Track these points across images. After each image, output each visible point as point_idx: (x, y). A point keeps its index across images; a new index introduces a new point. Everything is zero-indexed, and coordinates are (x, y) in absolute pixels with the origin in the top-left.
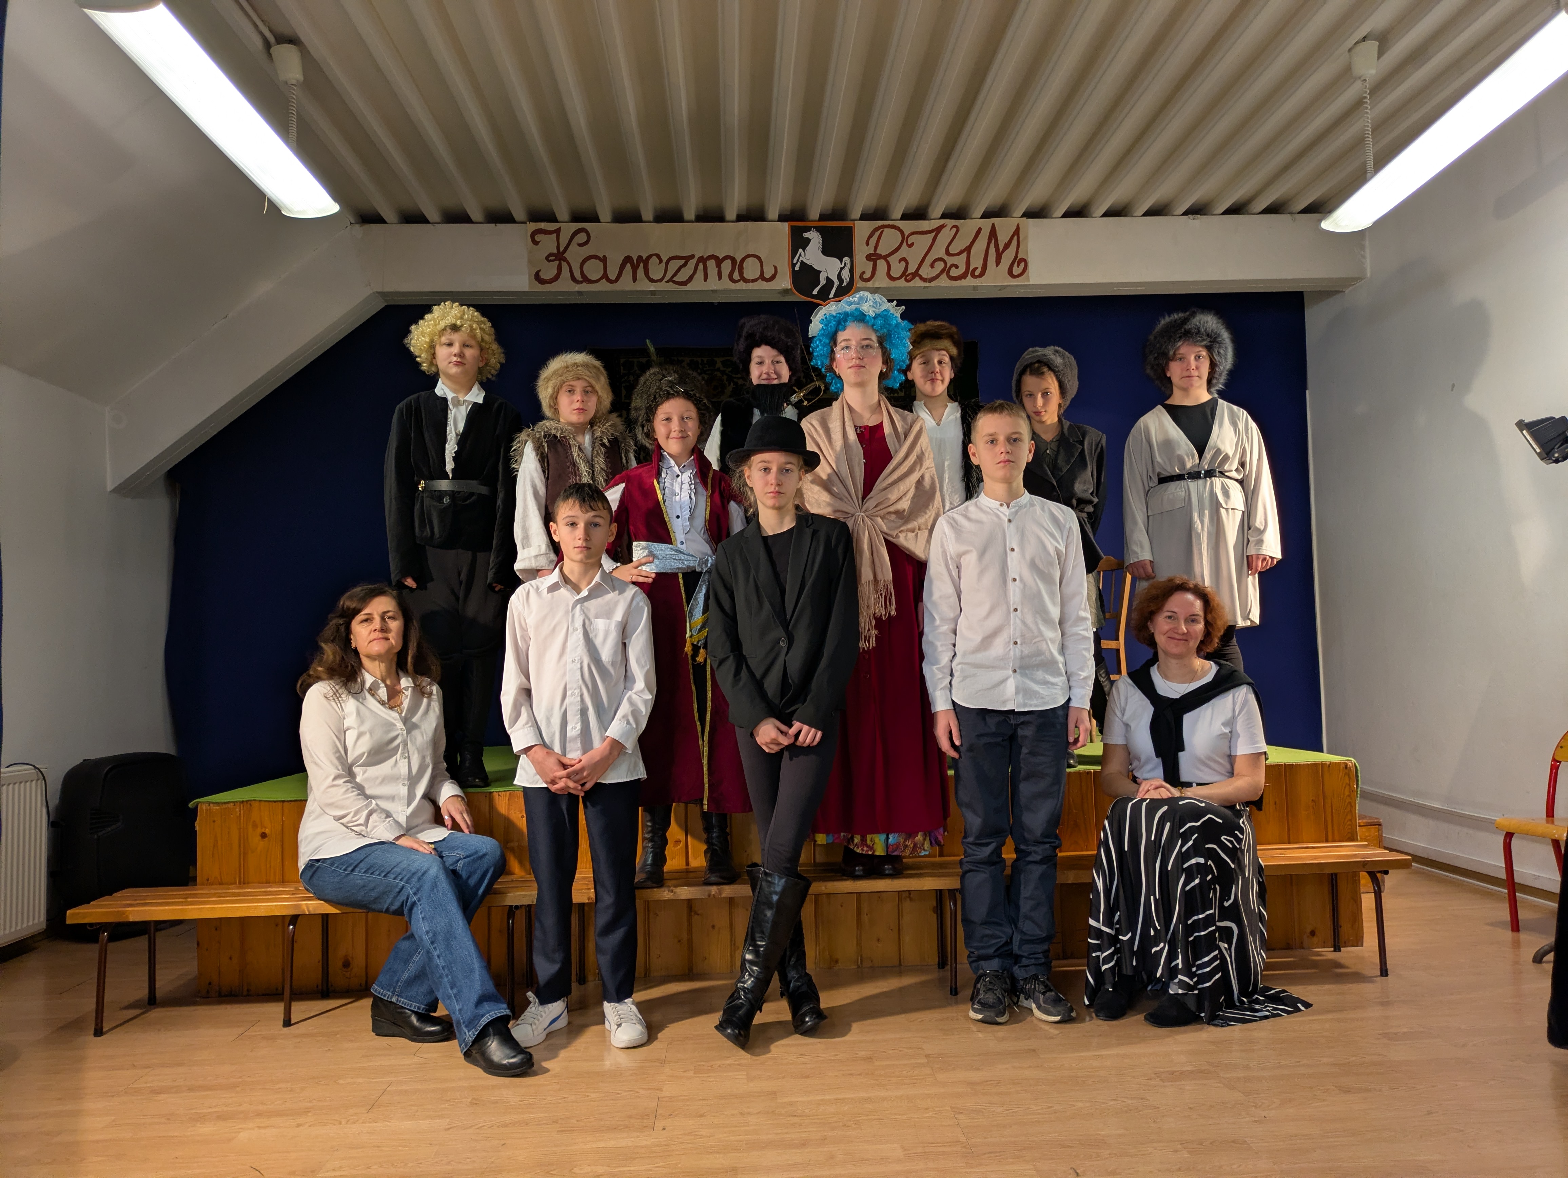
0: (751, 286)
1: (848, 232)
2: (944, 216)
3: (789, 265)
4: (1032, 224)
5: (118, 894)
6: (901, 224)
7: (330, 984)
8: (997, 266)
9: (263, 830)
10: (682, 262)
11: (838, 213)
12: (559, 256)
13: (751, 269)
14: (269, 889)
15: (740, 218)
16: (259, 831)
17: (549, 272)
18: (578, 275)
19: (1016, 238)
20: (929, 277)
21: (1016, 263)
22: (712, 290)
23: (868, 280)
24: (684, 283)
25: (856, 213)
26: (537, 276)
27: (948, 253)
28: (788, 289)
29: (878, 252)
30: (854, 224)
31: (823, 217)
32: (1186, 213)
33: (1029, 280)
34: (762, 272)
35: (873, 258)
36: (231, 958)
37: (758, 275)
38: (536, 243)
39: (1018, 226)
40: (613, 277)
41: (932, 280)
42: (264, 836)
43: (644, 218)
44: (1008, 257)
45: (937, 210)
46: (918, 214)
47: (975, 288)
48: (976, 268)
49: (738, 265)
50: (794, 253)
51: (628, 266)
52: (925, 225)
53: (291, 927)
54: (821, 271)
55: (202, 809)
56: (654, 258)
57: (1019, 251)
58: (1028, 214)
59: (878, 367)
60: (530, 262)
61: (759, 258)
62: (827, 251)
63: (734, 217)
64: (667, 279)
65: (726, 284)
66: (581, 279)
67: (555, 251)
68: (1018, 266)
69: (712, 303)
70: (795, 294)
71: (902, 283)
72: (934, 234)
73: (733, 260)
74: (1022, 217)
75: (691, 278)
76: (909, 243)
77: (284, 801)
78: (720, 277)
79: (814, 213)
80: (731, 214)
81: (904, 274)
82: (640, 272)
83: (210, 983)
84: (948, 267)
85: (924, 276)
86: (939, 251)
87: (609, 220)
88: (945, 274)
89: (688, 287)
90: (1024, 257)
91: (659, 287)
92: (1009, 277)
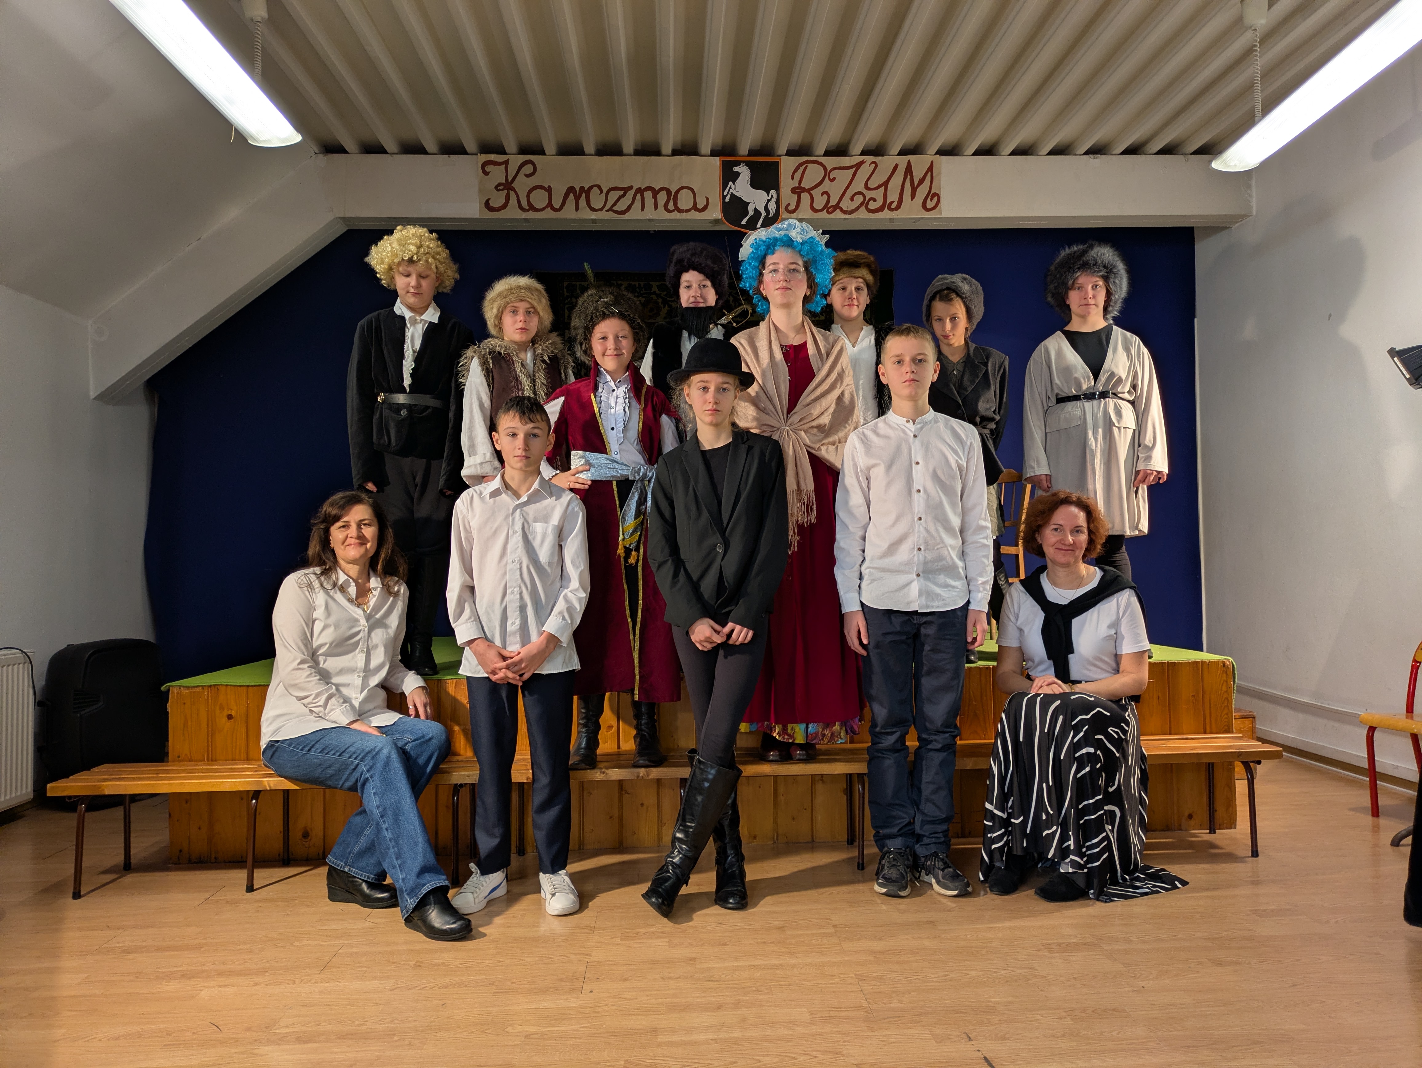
0: (684, 216)
1: (775, 167)
2: (864, 153)
3: (720, 196)
4: (945, 163)
5: (96, 769)
6: (824, 160)
7: (290, 854)
8: (912, 199)
9: (229, 712)
10: (622, 193)
11: (765, 149)
12: (507, 186)
13: (685, 200)
14: (234, 766)
15: (675, 153)
16: (226, 712)
17: (498, 200)
18: (524, 204)
19: (929, 174)
20: (850, 209)
21: (930, 198)
22: (648, 219)
23: (793, 212)
24: (623, 213)
25: (782, 149)
26: (487, 205)
27: (867, 187)
28: (719, 219)
29: (803, 185)
30: (780, 159)
31: (752, 153)
32: (1087, 153)
33: (941, 214)
34: (695, 203)
35: (797, 191)
36: (200, 828)
37: (691, 205)
38: (486, 173)
39: (932, 163)
40: (557, 205)
41: (851, 212)
42: (230, 717)
43: (587, 150)
44: (922, 191)
45: (857, 148)
46: (840, 150)
47: (891, 220)
48: (893, 202)
49: (673, 196)
50: (724, 186)
51: (571, 196)
52: (845, 161)
53: (254, 801)
54: (749, 203)
55: (173, 692)
56: (595, 189)
57: (933, 186)
58: (943, 152)
59: (802, 290)
60: (480, 190)
61: (692, 190)
62: (756, 184)
63: (670, 152)
64: (607, 208)
65: (662, 214)
66: (527, 208)
67: (504, 181)
68: (931, 200)
69: (649, 231)
70: (725, 224)
71: (824, 215)
72: (854, 169)
73: (668, 192)
74: (935, 154)
75: (629, 208)
76: (831, 177)
77: (248, 686)
78: (656, 207)
79: (743, 149)
80: (667, 148)
81: (826, 206)
82: (583, 201)
83: (181, 851)
84: (867, 200)
85: (844, 209)
86: (858, 185)
87: (554, 153)
88: (864, 207)
89: (626, 216)
90: (938, 192)
91: (600, 215)
92: (923, 211)
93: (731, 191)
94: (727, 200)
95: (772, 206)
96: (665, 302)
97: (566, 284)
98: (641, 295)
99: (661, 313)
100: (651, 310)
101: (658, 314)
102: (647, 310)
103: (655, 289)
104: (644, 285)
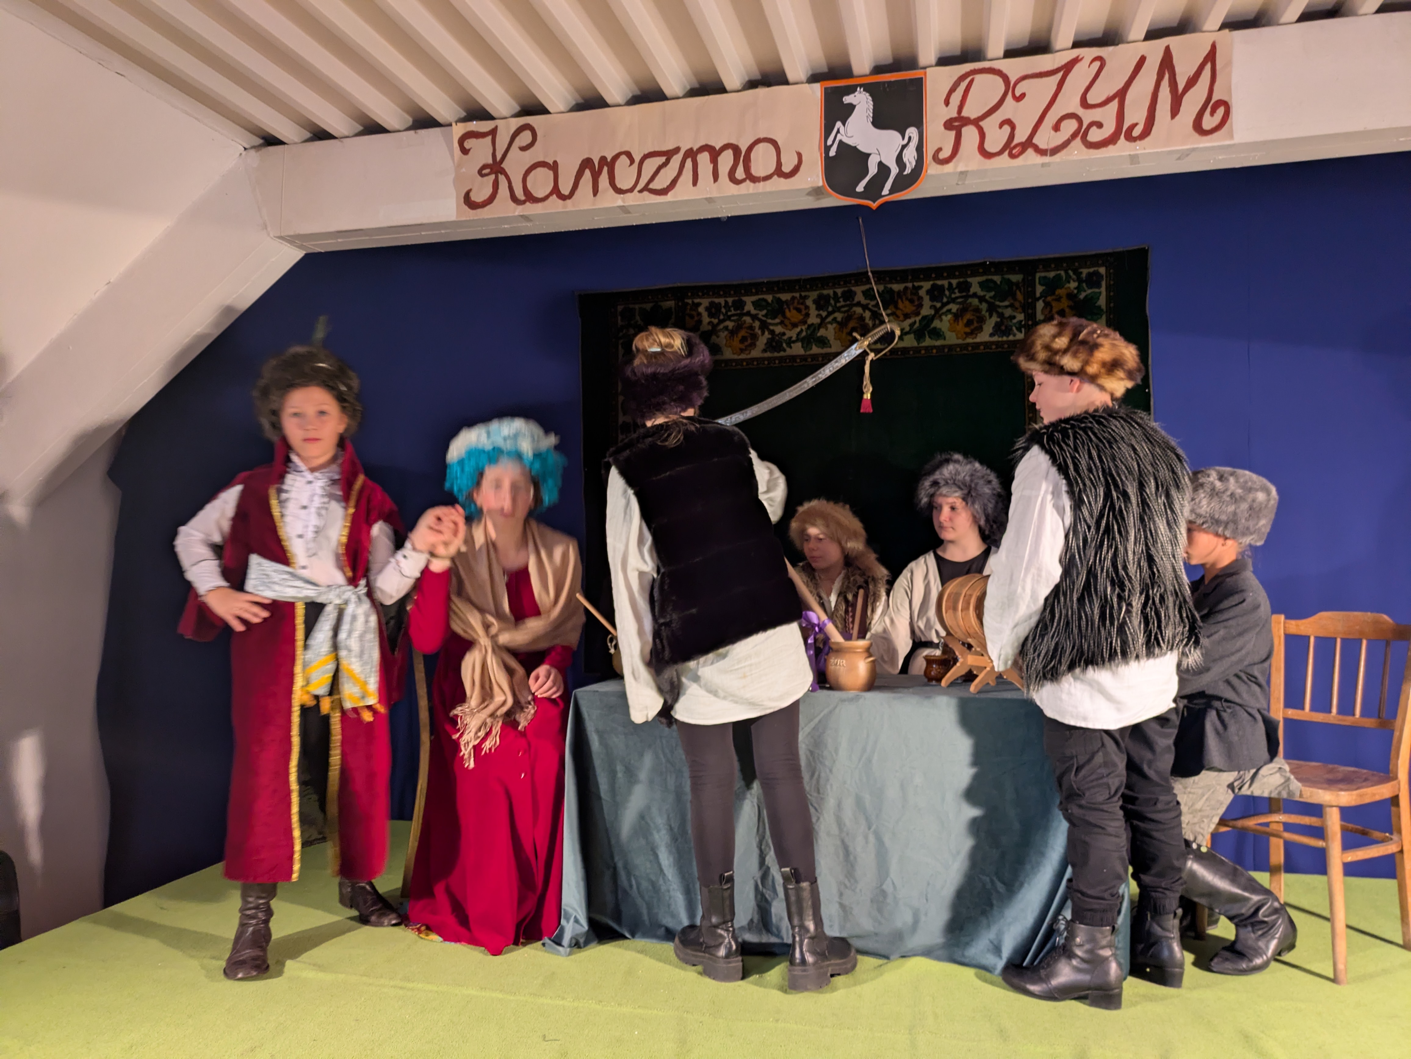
0: (761, 187)
2: (1076, 45)
3: (820, 148)
4: (1239, 42)
6: (1004, 65)
8: (1173, 117)
10: (662, 159)
11: (900, 59)
12: (495, 168)
13: (763, 161)
15: (752, 84)
17: (482, 191)
18: (520, 194)
19: (1208, 67)
20: (1052, 146)
21: (1209, 110)
22: (706, 199)
23: (947, 161)
24: (666, 191)
25: (927, 55)
26: (467, 199)
27: (1085, 104)
28: (819, 188)
29: (965, 113)
31: (878, 69)
33: (1231, 136)
34: (779, 164)
35: (956, 124)
37: (772, 168)
38: (465, 151)
39: (1214, 47)
40: (565, 190)
41: (1055, 151)
43: (612, 99)
44: (1194, 100)
45: (1065, 36)
46: (1033, 45)
47: (1134, 159)
48: (1136, 124)
49: (743, 156)
51: (587, 173)
52: (1045, 62)
56: (624, 158)
57: (1215, 89)
60: (458, 180)
61: (774, 143)
63: (738, 85)
64: (639, 187)
65: (725, 189)
66: (523, 199)
67: (490, 161)
70: (829, 195)
71: (1004, 160)
72: (1060, 74)
73: (736, 150)
74: (1220, 29)
75: (674, 183)
76: (1018, 94)
78: (716, 177)
79: (862, 65)
80: (732, 79)
81: (1008, 146)
82: (604, 180)
84: (1084, 127)
85: (1042, 146)
86: (1069, 102)
87: (564, 110)
88: (1078, 139)
89: (670, 197)
90: (1225, 98)
91: (632, 200)
92: (1196, 135)
93: (839, 137)
94: (832, 153)
95: (910, 157)
96: (764, 326)
97: (620, 308)
98: (729, 318)
99: (758, 343)
100: (743, 340)
101: (753, 345)
102: (736, 340)
103: (749, 307)
104: (734, 302)
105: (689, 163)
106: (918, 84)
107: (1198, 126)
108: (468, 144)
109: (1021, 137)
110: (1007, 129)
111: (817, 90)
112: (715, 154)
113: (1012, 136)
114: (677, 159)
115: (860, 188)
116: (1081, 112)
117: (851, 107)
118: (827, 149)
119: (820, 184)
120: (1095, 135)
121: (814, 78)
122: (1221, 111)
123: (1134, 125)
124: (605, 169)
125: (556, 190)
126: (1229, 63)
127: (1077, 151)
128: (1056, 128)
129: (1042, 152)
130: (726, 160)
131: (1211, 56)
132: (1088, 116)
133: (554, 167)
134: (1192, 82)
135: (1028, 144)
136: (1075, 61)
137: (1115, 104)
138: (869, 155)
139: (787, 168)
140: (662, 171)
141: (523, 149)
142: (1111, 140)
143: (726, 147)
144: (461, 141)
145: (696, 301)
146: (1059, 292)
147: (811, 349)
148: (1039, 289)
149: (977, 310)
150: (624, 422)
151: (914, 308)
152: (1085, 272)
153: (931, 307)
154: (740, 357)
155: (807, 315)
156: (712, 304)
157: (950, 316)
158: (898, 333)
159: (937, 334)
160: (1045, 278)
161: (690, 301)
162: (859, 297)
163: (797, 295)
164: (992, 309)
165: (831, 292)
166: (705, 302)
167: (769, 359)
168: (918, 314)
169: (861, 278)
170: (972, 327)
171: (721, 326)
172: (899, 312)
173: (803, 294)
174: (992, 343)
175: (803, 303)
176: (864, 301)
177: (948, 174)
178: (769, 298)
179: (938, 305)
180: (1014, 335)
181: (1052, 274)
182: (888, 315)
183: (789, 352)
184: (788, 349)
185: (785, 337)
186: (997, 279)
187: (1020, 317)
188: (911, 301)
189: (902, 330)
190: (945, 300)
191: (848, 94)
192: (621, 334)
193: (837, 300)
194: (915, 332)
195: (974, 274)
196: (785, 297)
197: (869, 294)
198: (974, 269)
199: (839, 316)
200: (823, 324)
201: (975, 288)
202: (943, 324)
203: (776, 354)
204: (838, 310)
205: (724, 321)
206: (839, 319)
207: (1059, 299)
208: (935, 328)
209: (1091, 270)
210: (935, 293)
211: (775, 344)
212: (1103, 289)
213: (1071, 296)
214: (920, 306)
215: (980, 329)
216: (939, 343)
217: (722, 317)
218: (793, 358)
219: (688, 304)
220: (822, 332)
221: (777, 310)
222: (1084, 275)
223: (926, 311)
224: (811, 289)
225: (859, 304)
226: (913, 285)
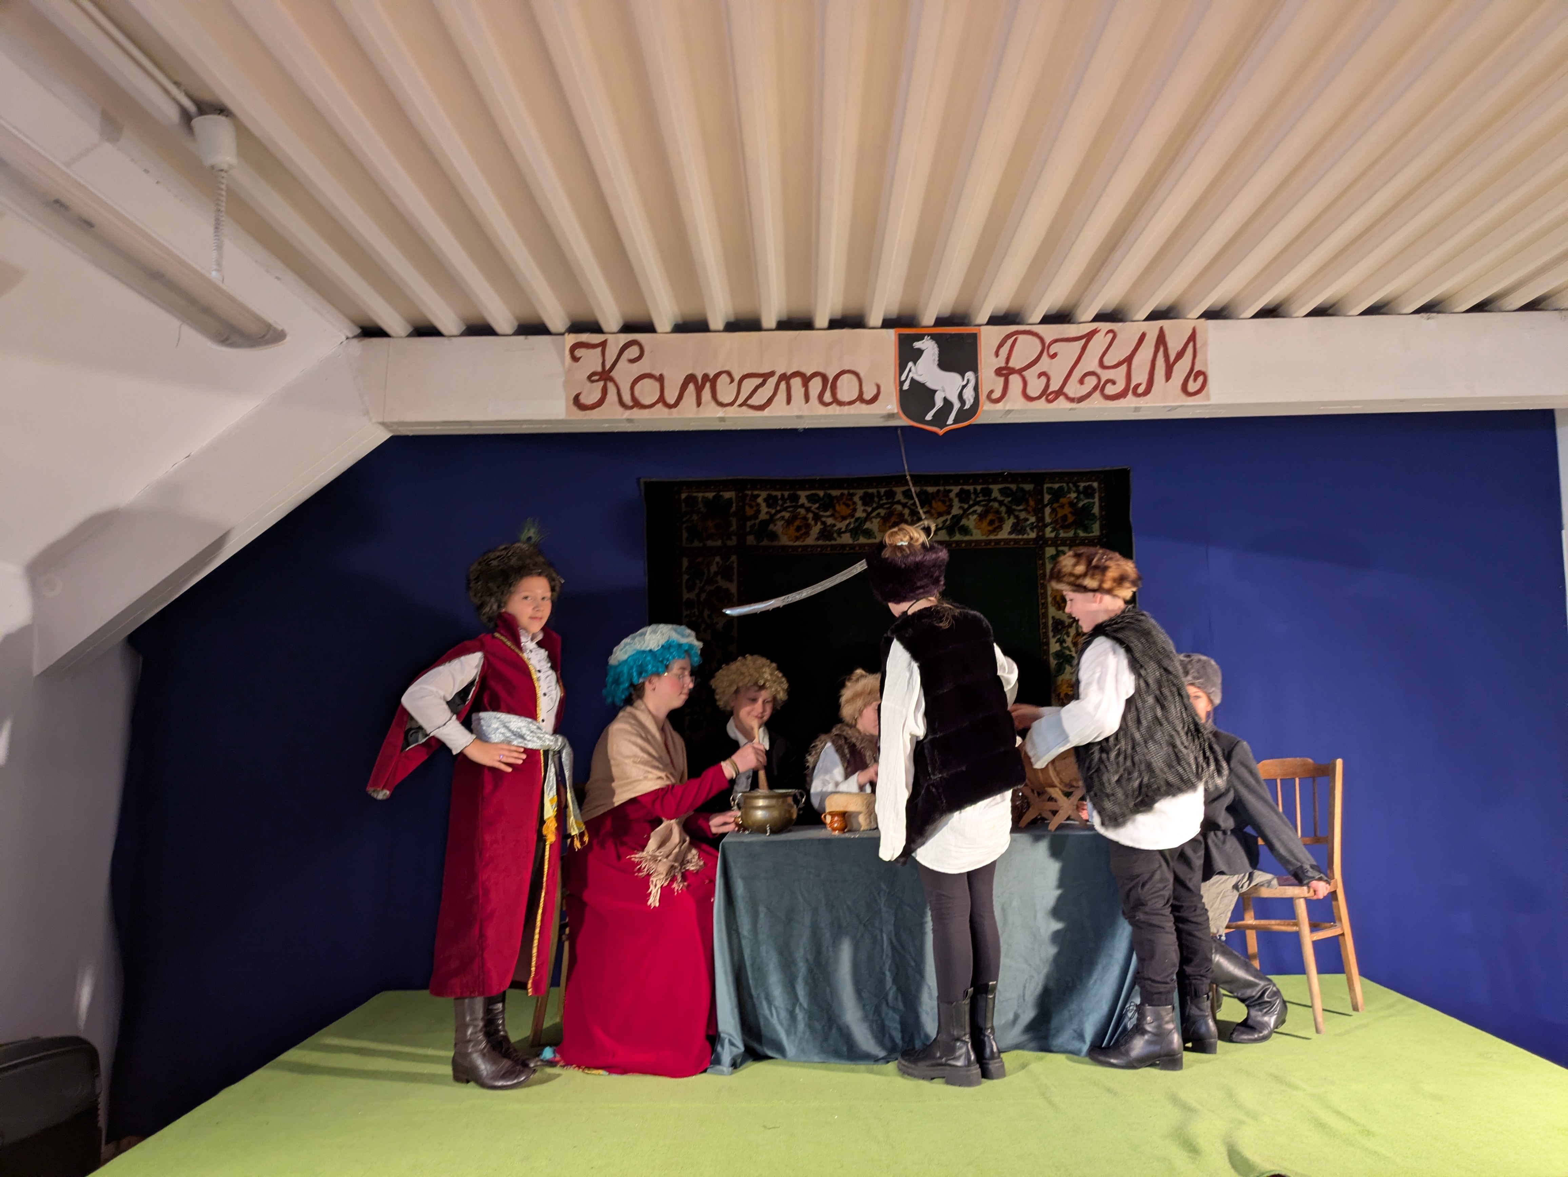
0: (846, 410)
2: (1097, 319)
4: (1212, 328)
6: (1041, 329)
8: (1167, 380)
10: (760, 380)
11: (959, 317)
12: (605, 376)
13: (847, 389)
15: (833, 325)
17: (591, 395)
18: (628, 400)
20: (1078, 395)
22: (797, 415)
23: (998, 401)
24: (761, 408)
25: (982, 316)
26: (577, 401)
27: (1102, 365)
28: (894, 414)
29: (1011, 365)
30: (979, 330)
31: (939, 323)
32: (1418, 312)
33: (1208, 397)
34: (861, 392)
35: (1004, 372)
37: (855, 395)
38: (575, 359)
39: (1194, 330)
40: (671, 400)
41: (1081, 399)
43: (713, 325)
44: (1181, 369)
45: (1087, 311)
46: (1063, 316)
47: (1138, 408)
49: (830, 384)
51: (691, 387)
52: (1071, 330)
56: (724, 377)
57: (1197, 359)
58: (1208, 315)
60: (568, 383)
61: (857, 374)
63: (825, 324)
64: (739, 402)
65: (815, 407)
66: (631, 404)
67: (599, 369)
70: (902, 418)
71: (1042, 403)
72: (1084, 340)
73: (824, 378)
74: (1198, 319)
75: (770, 401)
76: (1052, 353)
78: (807, 399)
79: (928, 319)
80: (821, 321)
81: (1044, 392)
82: (706, 394)
84: (1102, 383)
85: (1071, 395)
86: (1090, 363)
87: (669, 330)
88: (1098, 392)
89: (766, 412)
90: (1203, 369)
91: (732, 412)
92: (1183, 396)
93: (911, 375)
94: (906, 386)
95: (969, 395)
96: (817, 518)
97: (684, 496)
98: (785, 509)
99: (812, 532)
100: (798, 529)
101: (807, 534)
102: (792, 529)
103: (803, 500)
104: (789, 495)
105: (783, 385)
106: (974, 337)
107: (1184, 388)
108: (578, 353)
109: (1054, 386)
110: (1043, 379)
111: (891, 335)
112: (806, 380)
113: (1047, 386)
114: (772, 382)
115: (929, 417)
116: (1099, 371)
117: (920, 352)
118: (902, 383)
119: (896, 411)
120: (1110, 390)
121: (887, 324)
122: (1201, 379)
123: (1139, 385)
124: (708, 385)
125: (662, 399)
126: (1205, 344)
127: (1096, 401)
128: (1081, 381)
129: (1072, 400)
130: (816, 385)
131: (1193, 338)
132: (1105, 375)
133: (661, 379)
134: (1180, 355)
135: (1060, 392)
136: (1094, 332)
137: (1124, 367)
138: (935, 391)
139: (868, 396)
140: (760, 390)
141: (632, 361)
142: (1122, 395)
143: (815, 374)
144: (573, 349)
145: (756, 493)
146: (1062, 500)
147: (858, 539)
148: (1047, 497)
149: (998, 512)
150: (688, 599)
151: (945, 508)
152: (1082, 485)
153: (960, 507)
154: (796, 544)
155: (855, 510)
156: (769, 496)
157: (975, 516)
158: (933, 528)
159: (965, 530)
160: (1051, 488)
161: (749, 493)
162: (899, 497)
163: (846, 492)
164: (1010, 512)
165: (875, 491)
166: (764, 494)
167: (822, 546)
168: (949, 513)
169: (900, 480)
170: (994, 526)
171: (778, 516)
172: (933, 511)
173: (851, 491)
174: (1011, 540)
175: (851, 499)
176: (904, 501)
177: (998, 411)
178: (821, 493)
179: (966, 506)
180: (1028, 534)
181: (1056, 486)
182: (925, 513)
183: (839, 541)
184: (838, 539)
185: (836, 528)
186: (1013, 487)
187: (1033, 519)
188: (944, 502)
189: (937, 526)
190: (971, 502)
191: (918, 341)
192: (684, 519)
193: (880, 498)
194: (947, 528)
195: (995, 482)
196: (835, 493)
197: (907, 494)
198: (996, 478)
199: (882, 512)
200: (868, 518)
201: (996, 494)
202: (970, 522)
203: (827, 543)
204: (881, 506)
205: (780, 511)
206: (882, 514)
207: (1062, 506)
208: (963, 526)
209: (1087, 484)
210: (963, 496)
211: (826, 533)
212: (1096, 500)
213: (1072, 504)
214: (951, 507)
215: (1000, 528)
216: (967, 538)
217: (778, 508)
218: (843, 546)
219: (747, 495)
220: (867, 525)
221: (828, 504)
222: (1081, 488)
223: (956, 511)
224: (857, 488)
225: (899, 502)
226: (945, 489)
